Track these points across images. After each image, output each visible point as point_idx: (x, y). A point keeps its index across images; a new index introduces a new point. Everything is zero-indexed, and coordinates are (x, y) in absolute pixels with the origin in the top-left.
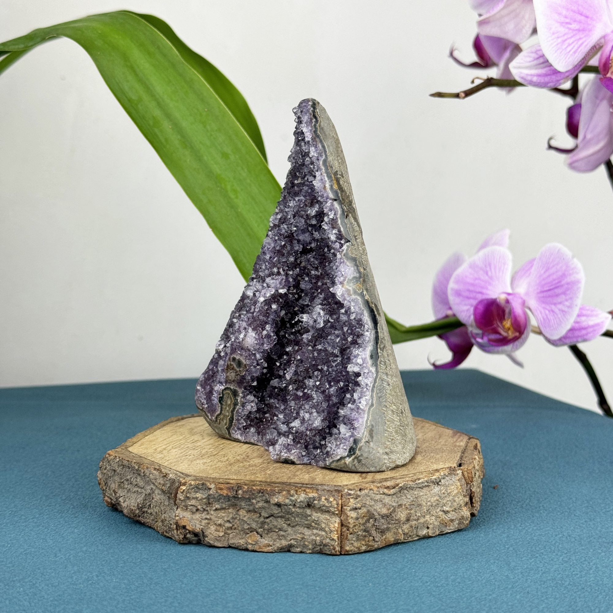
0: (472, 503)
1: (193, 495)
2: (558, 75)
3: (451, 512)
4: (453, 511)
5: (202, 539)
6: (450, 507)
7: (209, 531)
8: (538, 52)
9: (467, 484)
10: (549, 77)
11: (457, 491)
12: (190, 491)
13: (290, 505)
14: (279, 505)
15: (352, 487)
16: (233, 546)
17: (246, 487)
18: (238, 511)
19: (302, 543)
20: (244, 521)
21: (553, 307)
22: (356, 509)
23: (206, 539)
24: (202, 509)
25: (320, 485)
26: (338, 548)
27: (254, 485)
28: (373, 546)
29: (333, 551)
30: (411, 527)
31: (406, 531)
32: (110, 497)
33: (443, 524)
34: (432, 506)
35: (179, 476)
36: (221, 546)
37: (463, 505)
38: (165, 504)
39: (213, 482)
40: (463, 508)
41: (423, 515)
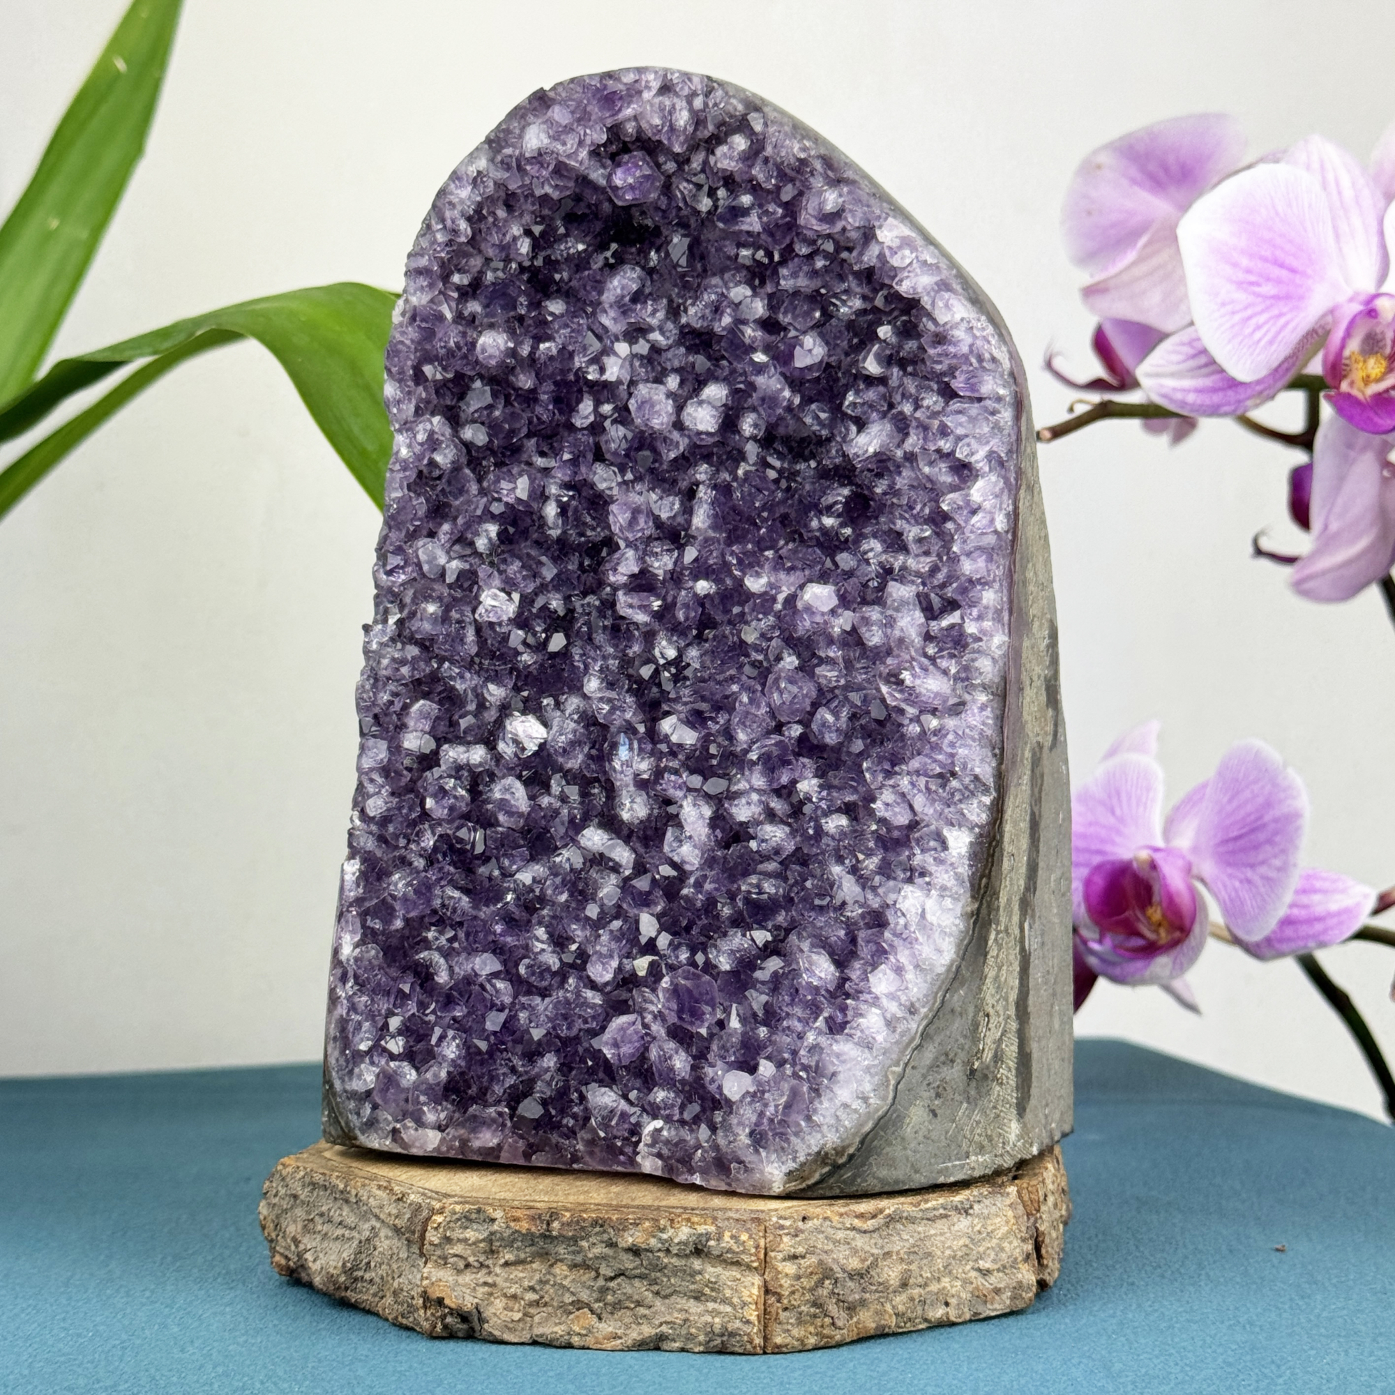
0: (1039, 1257)
1: (457, 1234)
2: (1241, 390)
3: (995, 1273)
4: (998, 1270)
5: (477, 1328)
6: (994, 1261)
7: (491, 1310)
8: (1195, 344)
9: (1029, 1215)
10: (1221, 394)
11: (1006, 1228)
12: (452, 1225)
13: (660, 1250)
14: (635, 1251)
15: (787, 1213)
16: (540, 1340)
17: (568, 1214)
18: (552, 1266)
19: (684, 1332)
20: (564, 1287)
21: (1249, 873)
22: (795, 1257)
23: (486, 1326)
24: (476, 1264)
25: (720, 1209)
26: (758, 1341)
27: (585, 1211)
28: (831, 1337)
29: (749, 1347)
30: (912, 1299)
31: (901, 1308)
32: (286, 1253)
33: (978, 1297)
34: (954, 1257)
35: (430, 1197)
36: (515, 1341)
37: (1020, 1259)
38: (401, 1255)
39: (500, 1207)
40: (1020, 1266)
41: (936, 1275)
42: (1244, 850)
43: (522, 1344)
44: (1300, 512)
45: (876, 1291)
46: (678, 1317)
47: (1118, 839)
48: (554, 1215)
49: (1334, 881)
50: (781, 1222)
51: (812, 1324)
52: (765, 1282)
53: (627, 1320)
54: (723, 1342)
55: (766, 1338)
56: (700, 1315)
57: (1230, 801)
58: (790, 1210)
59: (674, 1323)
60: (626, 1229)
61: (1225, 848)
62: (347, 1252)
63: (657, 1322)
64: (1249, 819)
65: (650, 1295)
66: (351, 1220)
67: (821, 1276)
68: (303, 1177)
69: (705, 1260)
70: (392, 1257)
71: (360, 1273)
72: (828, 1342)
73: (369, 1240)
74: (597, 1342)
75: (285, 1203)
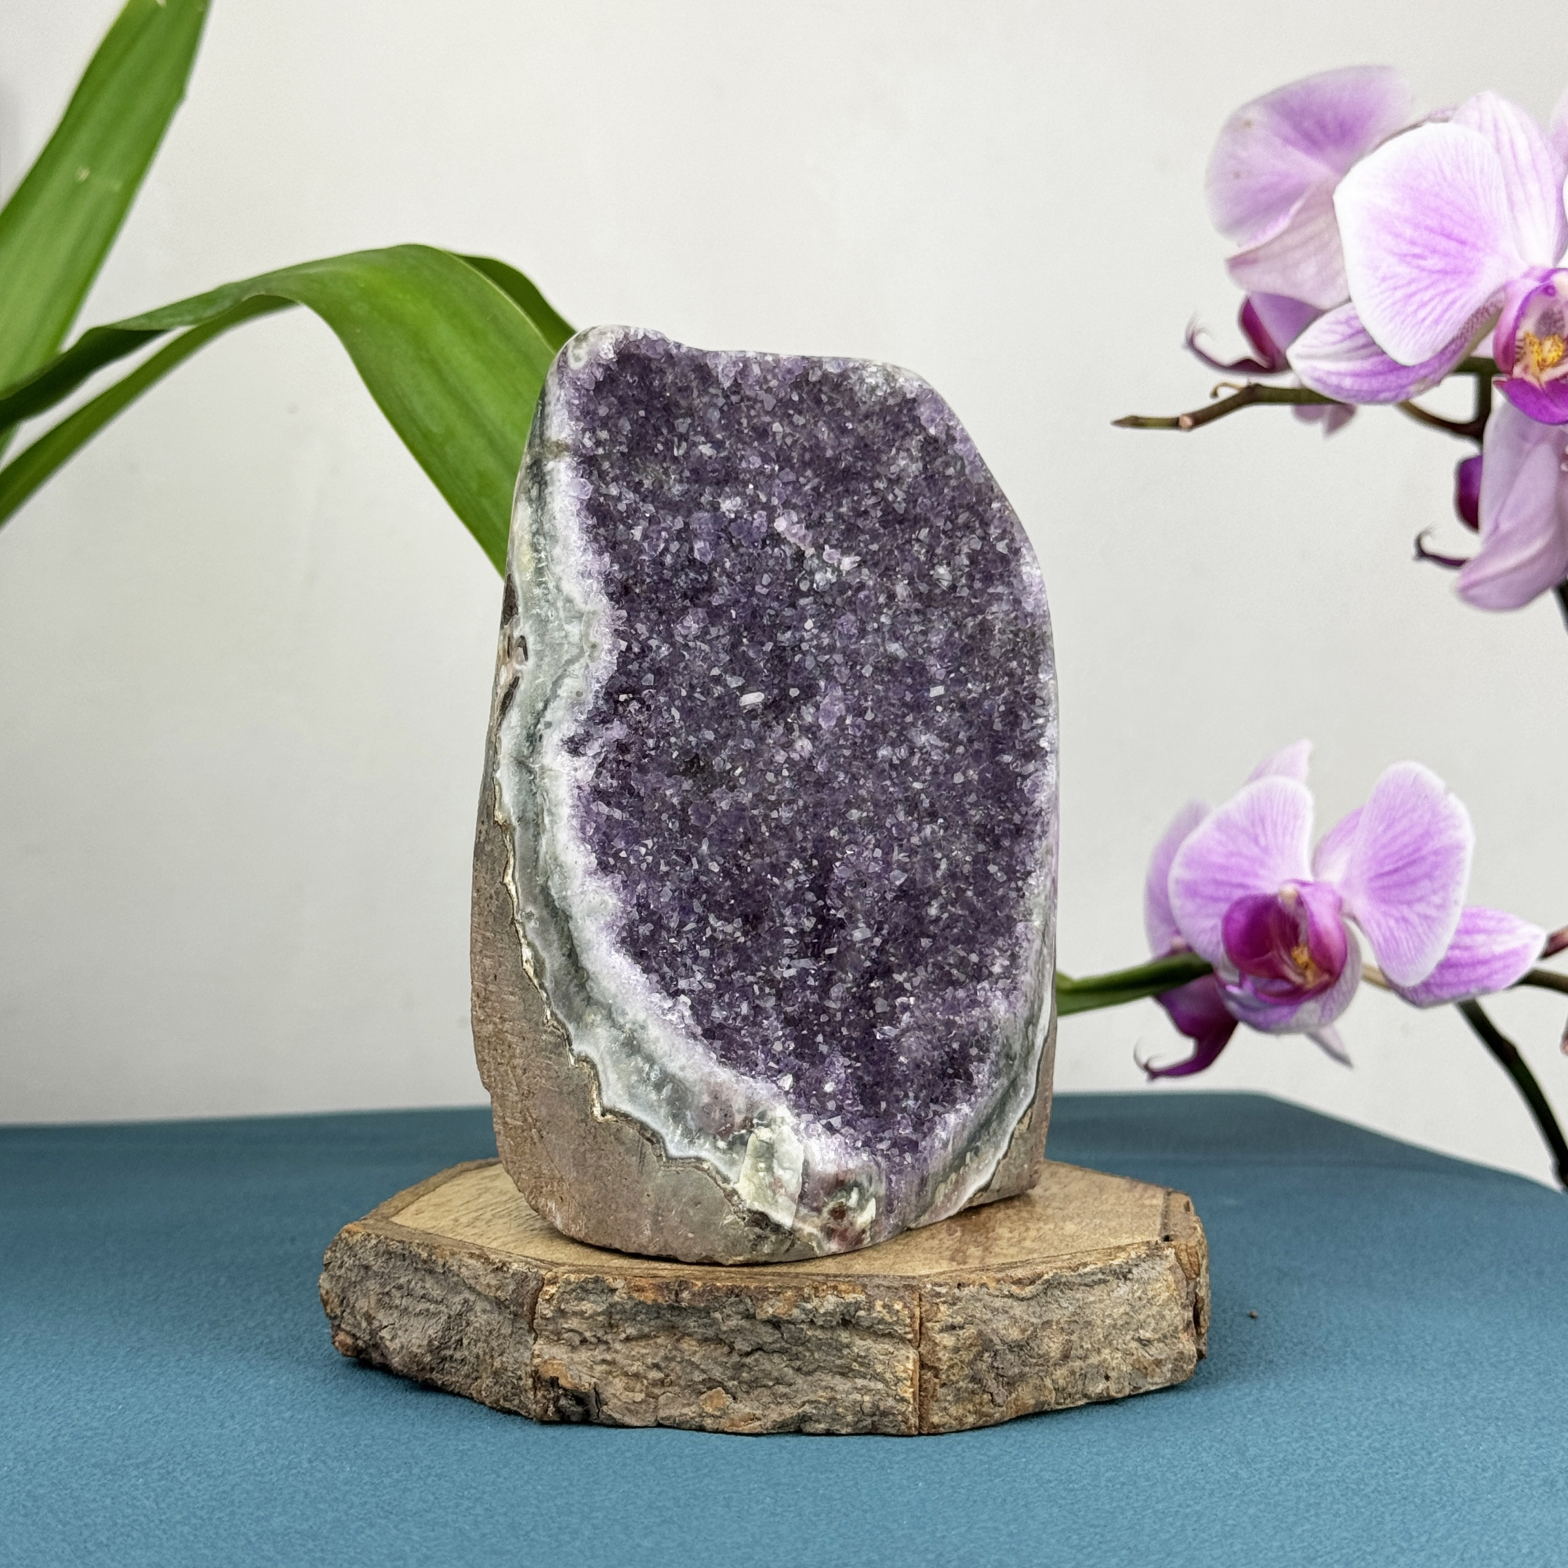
0: (1198, 1325)
1: (572, 1306)
2: (1403, 373)
3: (1156, 1344)
4: (1159, 1340)
5: (594, 1410)
6: (1154, 1330)
7: (611, 1390)
8: (1353, 323)
9: (1188, 1279)
10: (1381, 379)
11: (1167, 1294)
12: (567, 1296)
13: (803, 1322)
14: (775, 1323)
15: (941, 1280)
16: (667, 1423)
17: (699, 1283)
18: (678, 1340)
19: (830, 1412)
20: (692, 1363)
21: (1406, 911)
22: (953, 1327)
23: (605, 1408)
24: (593, 1340)
25: (865, 1276)
26: (913, 1421)
27: (717, 1279)
28: (991, 1416)
29: (903, 1427)
30: (1073, 1373)
31: (1061, 1382)
32: (355, 1331)
33: (1138, 1369)
34: (1114, 1326)
35: (536, 1266)
36: (638, 1424)
37: (1181, 1327)
38: (503, 1331)
39: (620, 1274)
40: (1180, 1335)
41: (1096, 1346)
42: (1399, 885)
43: (646, 1427)
44: (1468, 510)
45: (1036, 1364)
46: (822, 1395)
47: (1262, 872)
48: (683, 1284)
49: (1501, 920)
50: (938, 1289)
51: (971, 1401)
52: (921, 1355)
53: (765, 1399)
54: (873, 1423)
55: (921, 1418)
56: (848, 1393)
57: (1385, 831)
58: (943, 1276)
59: (819, 1402)
60: (765, 1299)
61: (1379, 883)
62: (434, 1329)
63: (799, 1402)
64: (1406, 852)
65: (791, 1372)
66: (437, 1293)
67: (980, 1348)
68: (376, 1246)
69: (854, 1332)
70: (491, 1332)
71: (448, 1353)
72: (986, 1421)
73: (460, 1315)
74: (733, 1425)
75: (354, 1274)
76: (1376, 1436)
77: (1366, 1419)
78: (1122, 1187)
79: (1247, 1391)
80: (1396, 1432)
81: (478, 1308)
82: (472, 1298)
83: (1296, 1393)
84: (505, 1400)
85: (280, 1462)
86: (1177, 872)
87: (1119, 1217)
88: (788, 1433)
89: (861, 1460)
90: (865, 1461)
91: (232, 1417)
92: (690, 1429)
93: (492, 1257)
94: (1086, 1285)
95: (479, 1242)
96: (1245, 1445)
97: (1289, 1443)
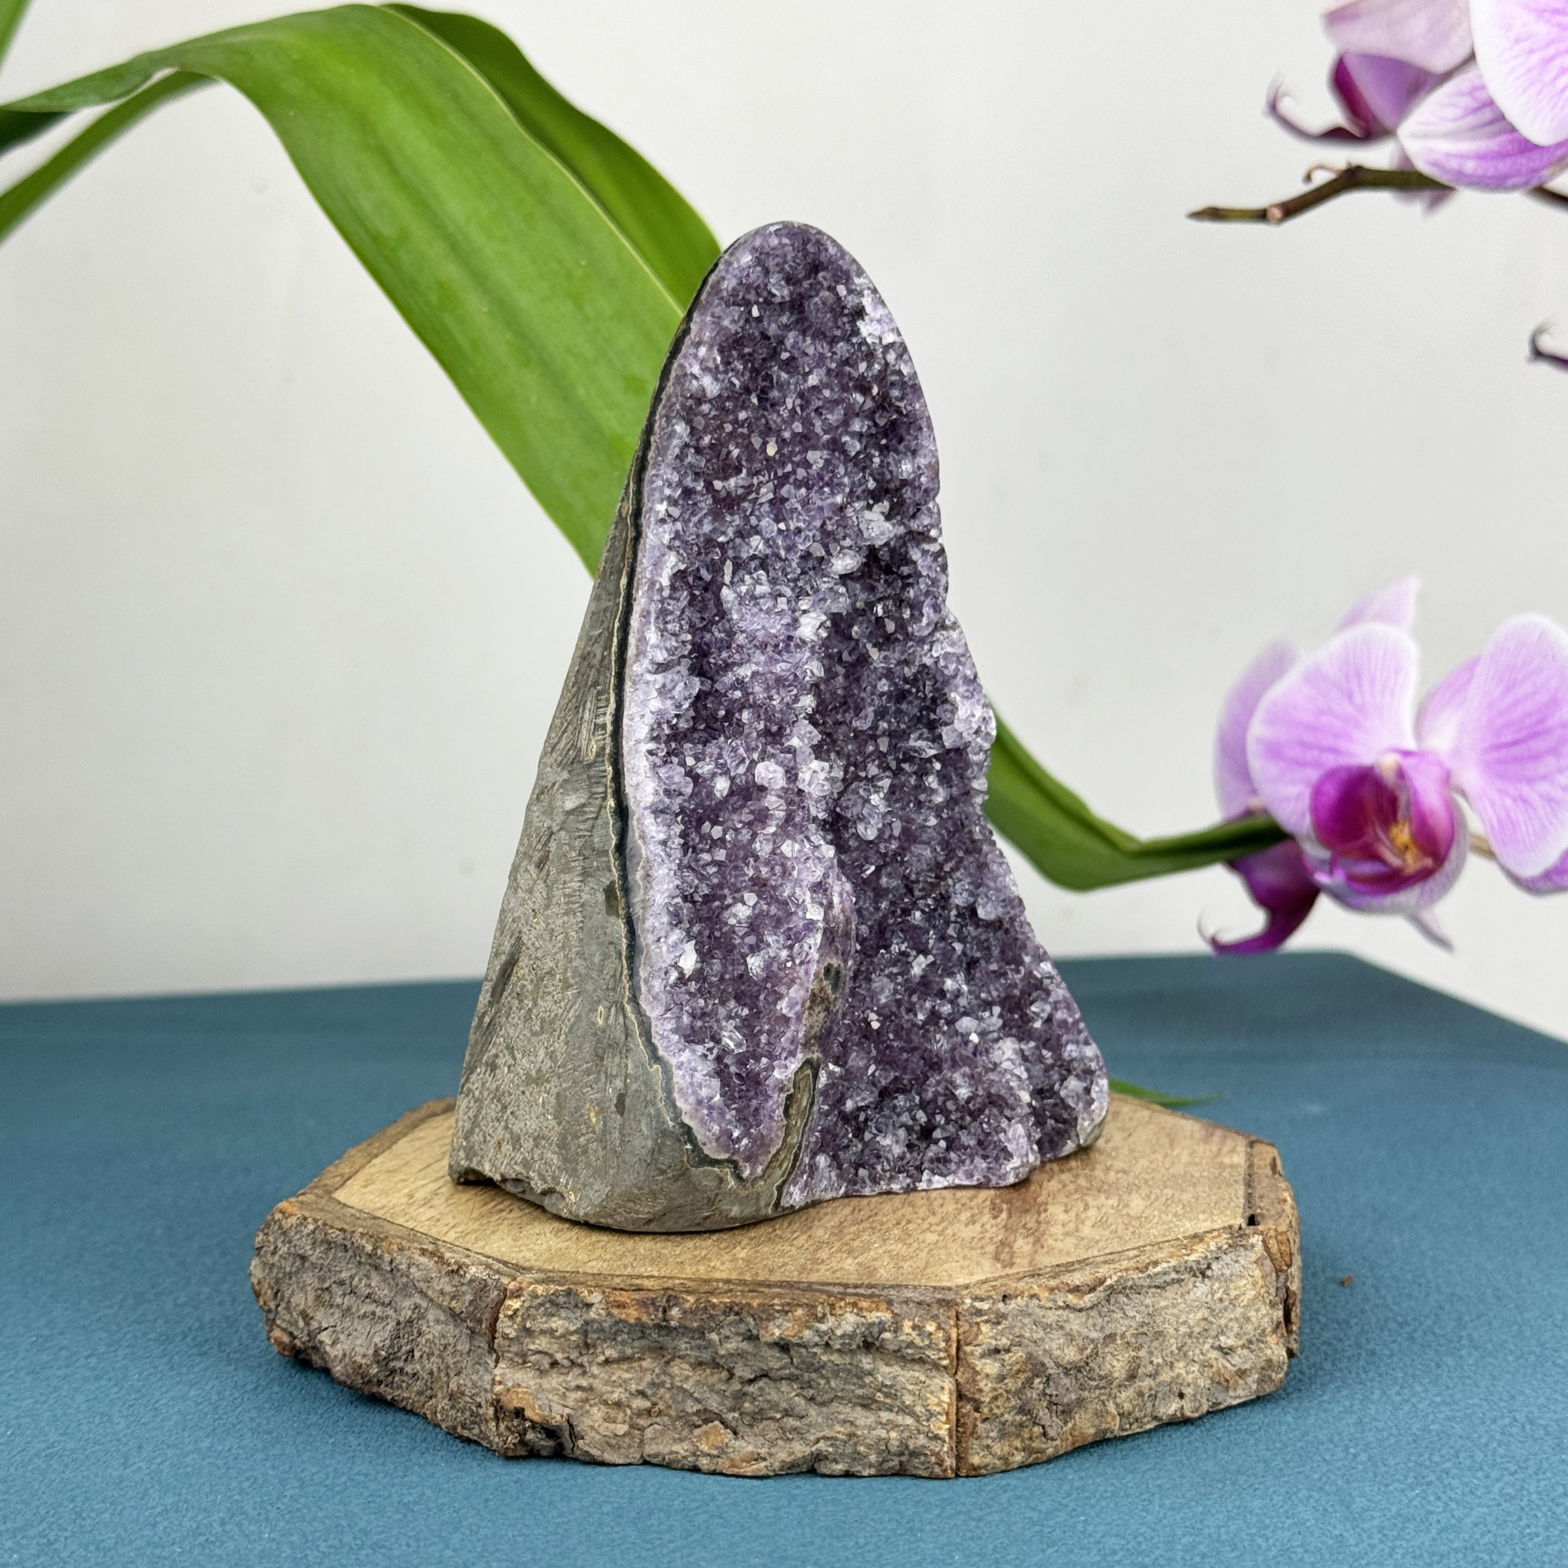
0: (1288, 1322)
1: (540, 1323)
2: (1535, 154)
3: (1239, 1351)
4: (1243, 1347)
5: (568, 1445)
6: (1238, 1336)
7: (587, 1422)
8: (1477, 94)
9: (1278, 1272)
10: (1510, 161)
11: (1253, 1292)
12: (532, 1311)
13: (816, 1345)
14: (784, 1346)
15: (982, 1291)
16: (654, 1461)
17: (691, 1299)
18: (668, 1363)
19: (849, 1450)
20: (686, 1391)
22: (997, 1351)
23: (580, 1442)
25: (892, 1287)
26: (950, 1462)
27: (711, 1293)
28: (1042, 1451)
29: (937, 1470)
30: (1141, 1394)
31: (1127, 1406)
32: (290, 1329)
33: (1218, 1383)
34: (1190, 1335)
35: (498, 1272)
36: (621, 1462)
37: (1269, 1330)
38: (459, 1347)
39: (597, 1286)
40: (1268, 1338)
41: (1168, 1359)
42: (1519, 760)
43: (630, 1464)
45: (1097, 1387)
46: (840, 1432)
47: (1356, 734)
48: (672, 1298)
50: (978, 1305)
51: (1018, 1436)
52: (958, 1384)
53: (771, 1435)
54: (901, 1463)
55: (959, 1458)
56: (871, 1428)
57: (1503, 694)
58: (985, 1286)
59: (836, 1439)
60: (770, 1318)
61: (1494, 755)
62: (381, 1336)
63: (812, 1438)
64: (1528, 722)
65: (803, 1402)
66: (384, 1293)
67: (1030, 1374)
68: (313, 1232)
69: (878, 1355)
70: (445, 1348)
71: (399, 1364)
72: (1037, 1458)
73: (410, 1322)
74: (733, 1466)
75: (289, 1263)
76: (1507, 1478)
77: (1493, 1455)
78: (1197, 1136)
79: (1347, 1403)
80: (1530, 1471)
81: (431, 1316)
82: (424, 1304)
83: (1406, 1408)
84: (464, 1427)
85: (187, 1524)
86: (1258, 729)
87: (1194, 1185)
88: (799, 1474)
89: (887, 1517)
90: (890, 1520)
91: (140, 1447)
92: (682, 1469)
93: (447, 1255)
94: (1157, 1287)
95: (434, 1232)
96: (1350, 1495)
97: (1403, 1491)
